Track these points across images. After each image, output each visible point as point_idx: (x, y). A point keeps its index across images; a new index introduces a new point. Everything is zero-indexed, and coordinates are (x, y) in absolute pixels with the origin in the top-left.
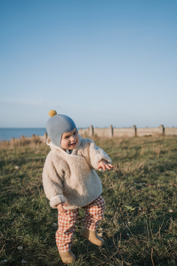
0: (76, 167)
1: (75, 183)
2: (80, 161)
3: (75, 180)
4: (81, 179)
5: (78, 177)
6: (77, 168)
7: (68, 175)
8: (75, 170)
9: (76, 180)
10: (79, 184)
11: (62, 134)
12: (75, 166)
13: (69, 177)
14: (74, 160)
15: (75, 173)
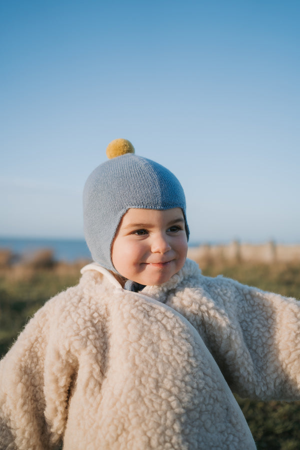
0: (140, 338)
1: (116, 413)
2: (164, 322)
3: (120, 395)
4: (146, 401)
5: (137, 383)
6: (143, 342)
7: (91, 376)
8: (131, 350)
9: (122, 399)
10: (134, 421)
11: (123, 211)
12: (137, 332)
13: (100, 385)
14: (140, 308)
15: (130, 364)
